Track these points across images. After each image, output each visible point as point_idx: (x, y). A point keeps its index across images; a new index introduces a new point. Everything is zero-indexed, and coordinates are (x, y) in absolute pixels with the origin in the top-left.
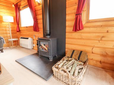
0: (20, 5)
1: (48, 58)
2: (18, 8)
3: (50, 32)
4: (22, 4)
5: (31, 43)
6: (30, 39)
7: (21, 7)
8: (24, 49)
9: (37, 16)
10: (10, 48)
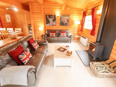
0: (87, 12)
1: (93, 57)
2: (85, 14)
3: (100, 41)
4: (88, 12)
5: (87, 42)
6: (87, 39)
7: (87, 14)
8: (81, 44)
9: (96, 24)
10: (74, 41)
